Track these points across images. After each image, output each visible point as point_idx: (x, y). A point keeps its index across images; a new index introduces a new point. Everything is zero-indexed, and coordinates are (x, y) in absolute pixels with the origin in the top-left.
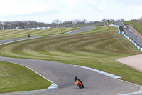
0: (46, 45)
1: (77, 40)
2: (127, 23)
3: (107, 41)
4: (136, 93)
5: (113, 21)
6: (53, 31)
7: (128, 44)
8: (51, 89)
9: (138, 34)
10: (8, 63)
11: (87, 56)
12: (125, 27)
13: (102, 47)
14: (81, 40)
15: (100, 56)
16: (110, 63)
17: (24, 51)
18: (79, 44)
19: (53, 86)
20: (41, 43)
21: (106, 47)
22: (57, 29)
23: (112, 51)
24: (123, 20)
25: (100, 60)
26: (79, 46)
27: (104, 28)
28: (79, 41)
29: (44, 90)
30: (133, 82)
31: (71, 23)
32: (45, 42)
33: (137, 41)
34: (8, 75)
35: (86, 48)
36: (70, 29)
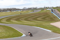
0: (20, 18)
1: (33, 16)
2: (54, 8)
3: (46, 16)
4: (59, 38)
5: (49, 7)
6: (23, 12)
7: (55, 17)
8: (23, 37)
9: (59, 13)
10: (4, 26)
11: (38, 22)
12: (54, 10)
13: (44, 19)
14: (35, 16)
15: (44, 22)
16: (48, 25)
17: (11, 21)
18: (34, 17)
19: (24, 35)
20: (19, 17)
21: (46, 19)
22: (25, 11)
23: (48, 20)
24: (53, 7)
25: (43, 24)
26: (34, 18)
27: (45, 11)
28: (34, 16)
29: (20, 37)
30: (57, 33)
31: (31, 8)
32: (20, 17)
33: (59, 16)
34: (4, 31)
35: (37, 19)
36: (30, 11)
